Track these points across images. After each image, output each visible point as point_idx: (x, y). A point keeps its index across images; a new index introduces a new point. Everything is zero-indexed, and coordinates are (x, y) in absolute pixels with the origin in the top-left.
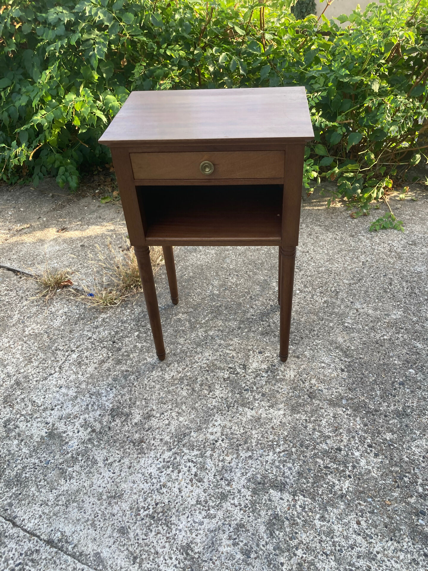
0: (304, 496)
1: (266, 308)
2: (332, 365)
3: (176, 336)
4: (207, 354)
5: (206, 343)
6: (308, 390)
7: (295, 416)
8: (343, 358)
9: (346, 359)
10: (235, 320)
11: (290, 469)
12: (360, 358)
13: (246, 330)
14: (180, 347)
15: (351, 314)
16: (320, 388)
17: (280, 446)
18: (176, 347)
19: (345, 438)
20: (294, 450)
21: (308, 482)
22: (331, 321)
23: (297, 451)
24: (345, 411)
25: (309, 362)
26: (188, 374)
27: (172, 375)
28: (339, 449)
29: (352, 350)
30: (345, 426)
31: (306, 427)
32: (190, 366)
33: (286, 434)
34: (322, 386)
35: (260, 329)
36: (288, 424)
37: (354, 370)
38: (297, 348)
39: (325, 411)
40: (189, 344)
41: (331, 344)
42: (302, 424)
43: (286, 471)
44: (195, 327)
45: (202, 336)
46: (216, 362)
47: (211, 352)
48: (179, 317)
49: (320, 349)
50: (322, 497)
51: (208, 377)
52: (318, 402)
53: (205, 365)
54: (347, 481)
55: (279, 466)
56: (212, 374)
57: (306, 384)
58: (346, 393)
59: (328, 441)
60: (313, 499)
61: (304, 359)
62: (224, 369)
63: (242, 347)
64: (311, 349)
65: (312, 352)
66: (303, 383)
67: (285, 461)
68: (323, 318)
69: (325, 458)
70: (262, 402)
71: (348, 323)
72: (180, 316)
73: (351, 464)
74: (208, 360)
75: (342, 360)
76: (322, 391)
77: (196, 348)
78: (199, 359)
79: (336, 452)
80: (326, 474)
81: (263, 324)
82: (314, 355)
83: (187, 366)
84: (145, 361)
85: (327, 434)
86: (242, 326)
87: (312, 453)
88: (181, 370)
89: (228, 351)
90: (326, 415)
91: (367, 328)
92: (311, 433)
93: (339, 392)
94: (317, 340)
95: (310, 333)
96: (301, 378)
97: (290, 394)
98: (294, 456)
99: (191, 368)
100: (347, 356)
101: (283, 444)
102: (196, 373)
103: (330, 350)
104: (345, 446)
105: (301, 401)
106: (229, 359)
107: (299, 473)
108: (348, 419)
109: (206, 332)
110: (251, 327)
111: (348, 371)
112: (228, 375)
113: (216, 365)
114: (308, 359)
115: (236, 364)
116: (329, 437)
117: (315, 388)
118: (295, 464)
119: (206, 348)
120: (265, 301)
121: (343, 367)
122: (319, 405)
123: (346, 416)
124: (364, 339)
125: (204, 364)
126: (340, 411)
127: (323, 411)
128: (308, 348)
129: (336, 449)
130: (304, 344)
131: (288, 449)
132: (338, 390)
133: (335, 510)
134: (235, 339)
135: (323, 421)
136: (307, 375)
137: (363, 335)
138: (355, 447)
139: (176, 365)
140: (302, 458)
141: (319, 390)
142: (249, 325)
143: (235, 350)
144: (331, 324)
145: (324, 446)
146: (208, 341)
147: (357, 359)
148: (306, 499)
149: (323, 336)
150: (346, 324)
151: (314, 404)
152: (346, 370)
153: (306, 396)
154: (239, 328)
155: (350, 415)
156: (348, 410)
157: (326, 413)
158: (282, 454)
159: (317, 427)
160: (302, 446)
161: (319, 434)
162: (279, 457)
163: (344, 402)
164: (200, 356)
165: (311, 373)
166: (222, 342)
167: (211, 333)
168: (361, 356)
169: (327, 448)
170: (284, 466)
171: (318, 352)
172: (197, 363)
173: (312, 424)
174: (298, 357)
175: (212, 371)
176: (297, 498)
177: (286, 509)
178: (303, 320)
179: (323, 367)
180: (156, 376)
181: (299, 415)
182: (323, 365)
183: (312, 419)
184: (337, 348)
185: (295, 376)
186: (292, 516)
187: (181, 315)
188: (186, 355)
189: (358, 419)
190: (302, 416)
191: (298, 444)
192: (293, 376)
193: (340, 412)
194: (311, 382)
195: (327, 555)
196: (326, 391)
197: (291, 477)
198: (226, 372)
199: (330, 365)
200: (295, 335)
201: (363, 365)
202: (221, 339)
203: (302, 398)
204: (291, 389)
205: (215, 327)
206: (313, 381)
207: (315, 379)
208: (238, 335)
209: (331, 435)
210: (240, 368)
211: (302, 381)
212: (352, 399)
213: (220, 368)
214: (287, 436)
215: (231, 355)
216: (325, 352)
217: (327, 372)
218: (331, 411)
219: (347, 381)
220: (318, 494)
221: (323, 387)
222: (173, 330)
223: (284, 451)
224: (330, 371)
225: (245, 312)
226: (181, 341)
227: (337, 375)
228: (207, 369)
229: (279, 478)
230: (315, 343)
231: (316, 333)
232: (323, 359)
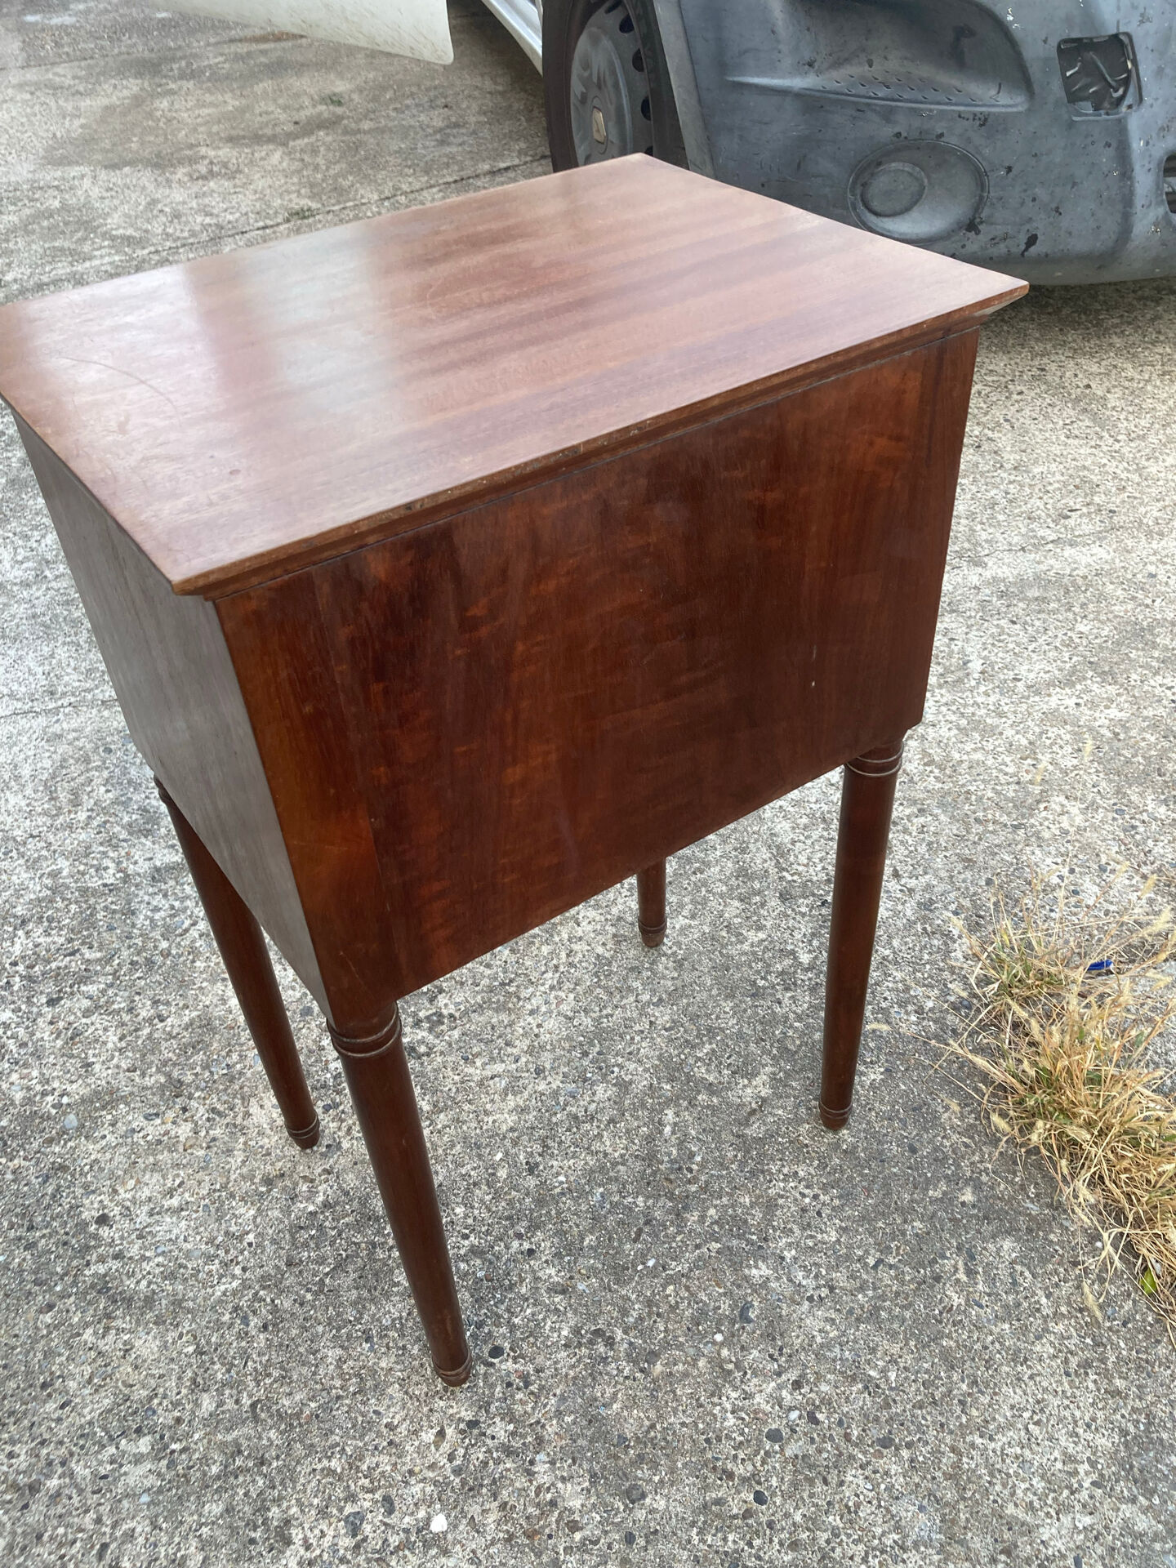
0: (105, 885)
1: (513, 1328)
2: (142, 1217)
3: (694, 1018)
4: (550, 1024)
5: (585, 1054)
6: (190, 1097)
7: (194, 1014)
8: (115, 1265)
9: (101, 1269)
10: (577, 1192)
11: (156, 909)
12: (50, 1307)
13: (502, 1173)
14: (645, 997)
15: (141, 1527)
16: (158, 1121)
17: (201, 936)
18: (654, 992)
19: (44, 1032)
20: (164, 945)
21: (106, 908)
22: (214, 1422)
23: (156, 947)
24: (62, 1096)
25: (224, 1187)
26: (545, 950)
27: (584, 924)
28: (52, 1002)
29: (87, 1325)
30: (51, 1059)
31: (156, 1003)
32: (562, 969)
33: (198, 964)
34: (153, 1130)
35: (460, 1210)
36: (204, 984)
37: (65, 1244)
38: (287, 1211)
39: (118, 1067)
40: (631, 1019)
41: (177, 1303)
42: (168, 1003)
43: (163, 902)
44: (671, 1080)
45: (621, 1067)
46: (505, 1018)
47: (547, 1037)
48: (758, 1081)
49: (210, 1259)
50: (66, 903)
51: (488, 972)
52: (149, 1082)
53: (525, 993)
54: (18, 953)
55: (182, 902)
56: (485, 982)
57: (202, 1110)
58: (74, 1149)
59: (86, 1003)
60: (84, 891)
61: (246, 1186)
62: (466, 1013)
63: (466, 1107)
64: (241, 1238)
65: (233, 1229)
66: (213, 1110)
67: (174, 916)
68: (256, 1419)
69: (83, 967)
70: (298, 995)
71: (138, 1460)
72: (761, 1085)
73: (16, 988)
74: (532, 1013)
75: (116, 1257)
76: (148, 1117)
77: (598, 1021)
78: (560, 1001)
79: (60, 991)
80: (70, 941)
81: (466, 1237)
82: (219, 1220)
83: (571, 965)
84: (685, 912)
85: (93, 1018)
86: (531, 1182)
87: (117, 961)
88: (575, 947)
89: (499, 1068)
90: (113, 1057)
91: (53, 1483)
92: (137, 998)
93: (96, 1142)
94: (234, 1293)
95: (275, 1310)
96: (228, 1120)
97: (235, 1057)
98: (156, 934)
99: (556, 967)
100: (102, 1286)
101: (194, 941)
102: (528, 963)
103: (171, 1276)
104: (40, 1014)
105: (200, 1057)
106: (475, 1050)
107: (133, 913)
108: (48, 1082)
109: (623, 1086)
110: (497, 1197)
111: (83, 1226)
112: (441, 1004)
113: (497, 1010)
114: (232, 1196)
115: (441, 1046)
116: (87, 1013)
117: (170, 1115)
118: (148, 922)
119: (569, 1038)
120: (539, 1360)
121: (105, 1232)
122: (143, 1075)
123: (56, 1084)
124: (51, 1406)
125: (533, 994)
126: (78, 1089)
127: (124, 1065)
128: (251, 1237)
129: (62, 998)
130: (274, 1242)
131: (178, 939)
132: (98, 1146)
133: (32, 896)
134: (511, 1120)
135: (116, 1039)
136: (214, 1139)
137: (61, 1431)
138: (13, 1026)
139: (600, 950)
140: (136, 941)
141: (157, 1115)
142: (510, 1203)
143: (481, 1084)
144: (207, 1403)
145: (91, 989)
146: (586, 1062)
147: (63, 1296)
148: (100, 882)
149: (219, 1325)
150: (144, 1445)
151: (159, 1070)
152: (93, 1228)
153: (188, 1078)
154: (532, 1169)
155: (44, 1094)
156: (54, 1106)
157: (115, 1061)
158: (187, 923)
159: (126, 1018)
160: (150, 963)
161: (116, 1006)
162: (191, 916)
163: (72, 1120)
164: (565, 1008)
165: (202, 1153)
166: (542, 1087)
167: (603, 1092)
168: (48, 1318)
169: (83, 988)
170: (172, 907)
171: (211, 1241)
172: (552, 988)
173: (141, 1017)
174: (268, 1181)
175: (491, 990)
176: (119, 875)
177: (133, 851)
178: (333, 1354)
179: (171, 1193)
180: (620, 901)
181: (186, 1019)
182: (175, 1202)
183: (146, 1031)
184: (149, 1301)
185: (247, 1115)
186: (116, 847)
187: (765, 1092)
188: (606, 989)
189: (18, 1096)
190: (176, 1022)
191: (159, 959)
192: (254, 1109)
193: (74, 1086)
194: (190, 1125)
195: (32, 836)
196: (135, 1125)
197: (146, 898)
198: (452, 1009)
199: (151, 1214)
200: (321, 1261)
201: (36, 1282)
202: (555, 1094)
203: (198, 1069)
204: (241, 1073)
205: (612, 1121)
206: (184, 1131)
207: (182, 1139)
208: (515, 1143)
209: (84, 1020)
210: (422, 1042)
211: (219, 1114)
212: (50, 1141)
213: (479, 1008)
214: (193, 961)
215: (479, 1063)
216: (188, 1255)
217: (153, 1184)
218: (102, 1074)
219: (79, 1191)
220: (76, 902)
221: (150, 1130)
222: (722, 1030)
223: (186, 931)
224: (146, 1193)
225: (569, 1249)
226: (663, 1016)
227: (115, 1191)
228: (512, 989)
229: (172, 883)
230: (238, 1271)
231: (254, 1321)
232: (183, 1224)
